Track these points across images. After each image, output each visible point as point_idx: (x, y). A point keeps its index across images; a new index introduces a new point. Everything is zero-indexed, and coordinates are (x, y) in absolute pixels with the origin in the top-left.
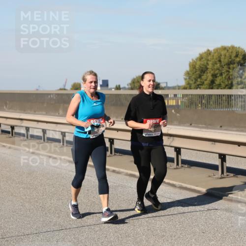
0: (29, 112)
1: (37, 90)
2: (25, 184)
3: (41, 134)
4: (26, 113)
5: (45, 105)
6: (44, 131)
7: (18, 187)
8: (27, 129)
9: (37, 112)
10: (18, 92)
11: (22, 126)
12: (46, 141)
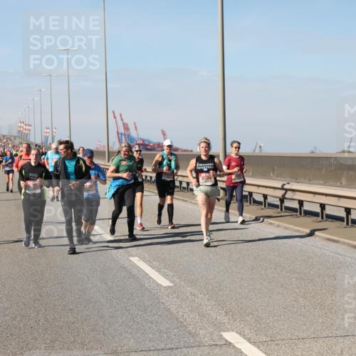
0: (302, 180)
1: (312, 152)
2: (298, 273)
3: (318, 210)
4: (298, 182)
5: (323, 172)
6: (323, 206)
7: (289, 276)
8: (301, 203)
9: (312, 182)
10: (289, 155)
11: (294, 199)
12: (325, 219)
